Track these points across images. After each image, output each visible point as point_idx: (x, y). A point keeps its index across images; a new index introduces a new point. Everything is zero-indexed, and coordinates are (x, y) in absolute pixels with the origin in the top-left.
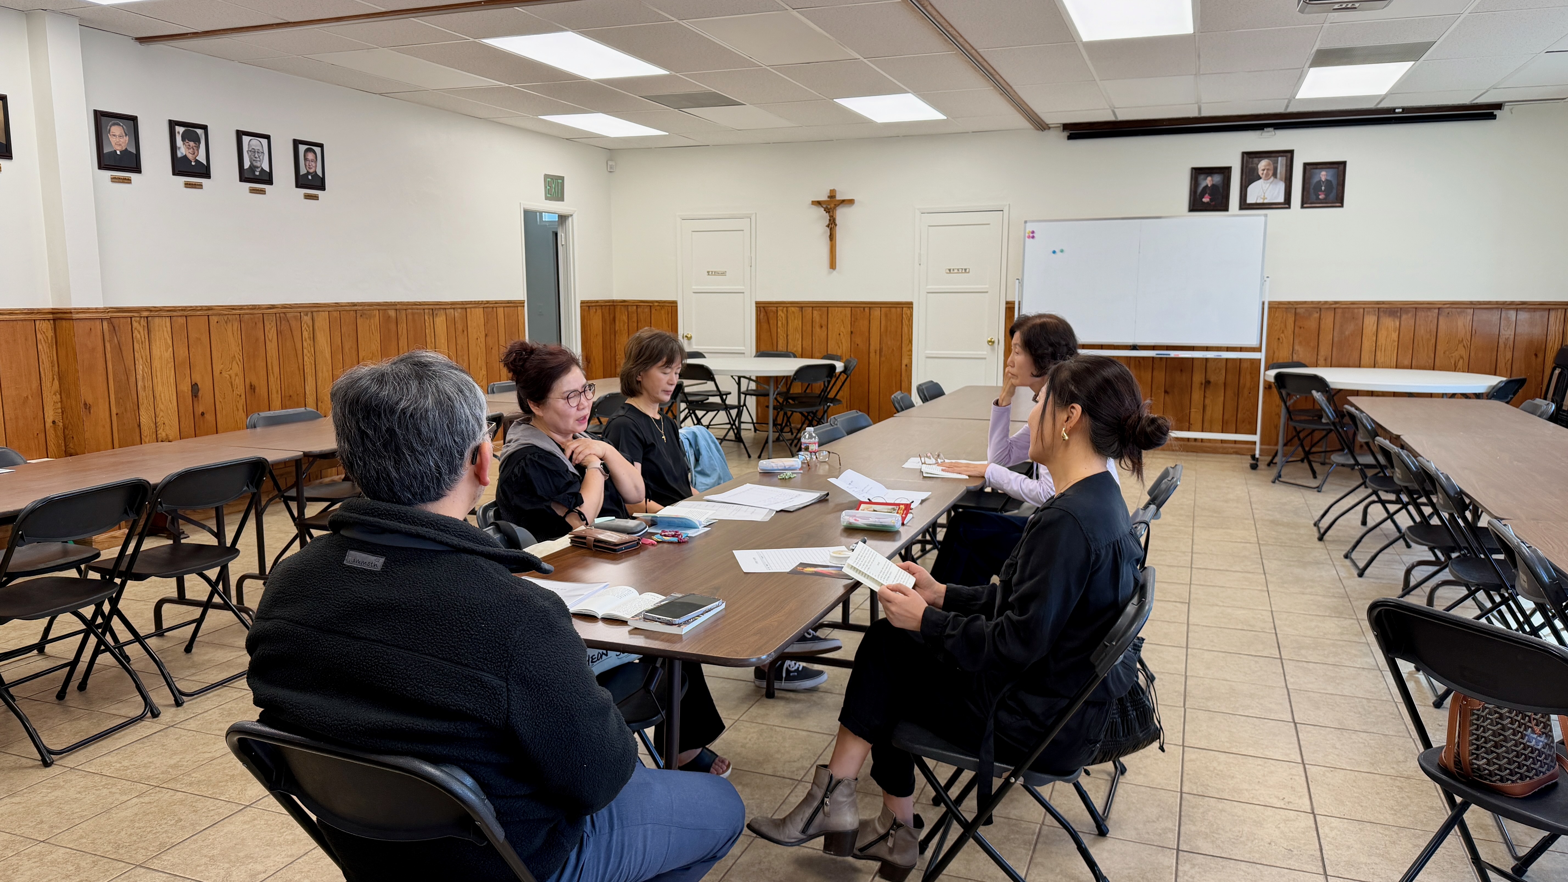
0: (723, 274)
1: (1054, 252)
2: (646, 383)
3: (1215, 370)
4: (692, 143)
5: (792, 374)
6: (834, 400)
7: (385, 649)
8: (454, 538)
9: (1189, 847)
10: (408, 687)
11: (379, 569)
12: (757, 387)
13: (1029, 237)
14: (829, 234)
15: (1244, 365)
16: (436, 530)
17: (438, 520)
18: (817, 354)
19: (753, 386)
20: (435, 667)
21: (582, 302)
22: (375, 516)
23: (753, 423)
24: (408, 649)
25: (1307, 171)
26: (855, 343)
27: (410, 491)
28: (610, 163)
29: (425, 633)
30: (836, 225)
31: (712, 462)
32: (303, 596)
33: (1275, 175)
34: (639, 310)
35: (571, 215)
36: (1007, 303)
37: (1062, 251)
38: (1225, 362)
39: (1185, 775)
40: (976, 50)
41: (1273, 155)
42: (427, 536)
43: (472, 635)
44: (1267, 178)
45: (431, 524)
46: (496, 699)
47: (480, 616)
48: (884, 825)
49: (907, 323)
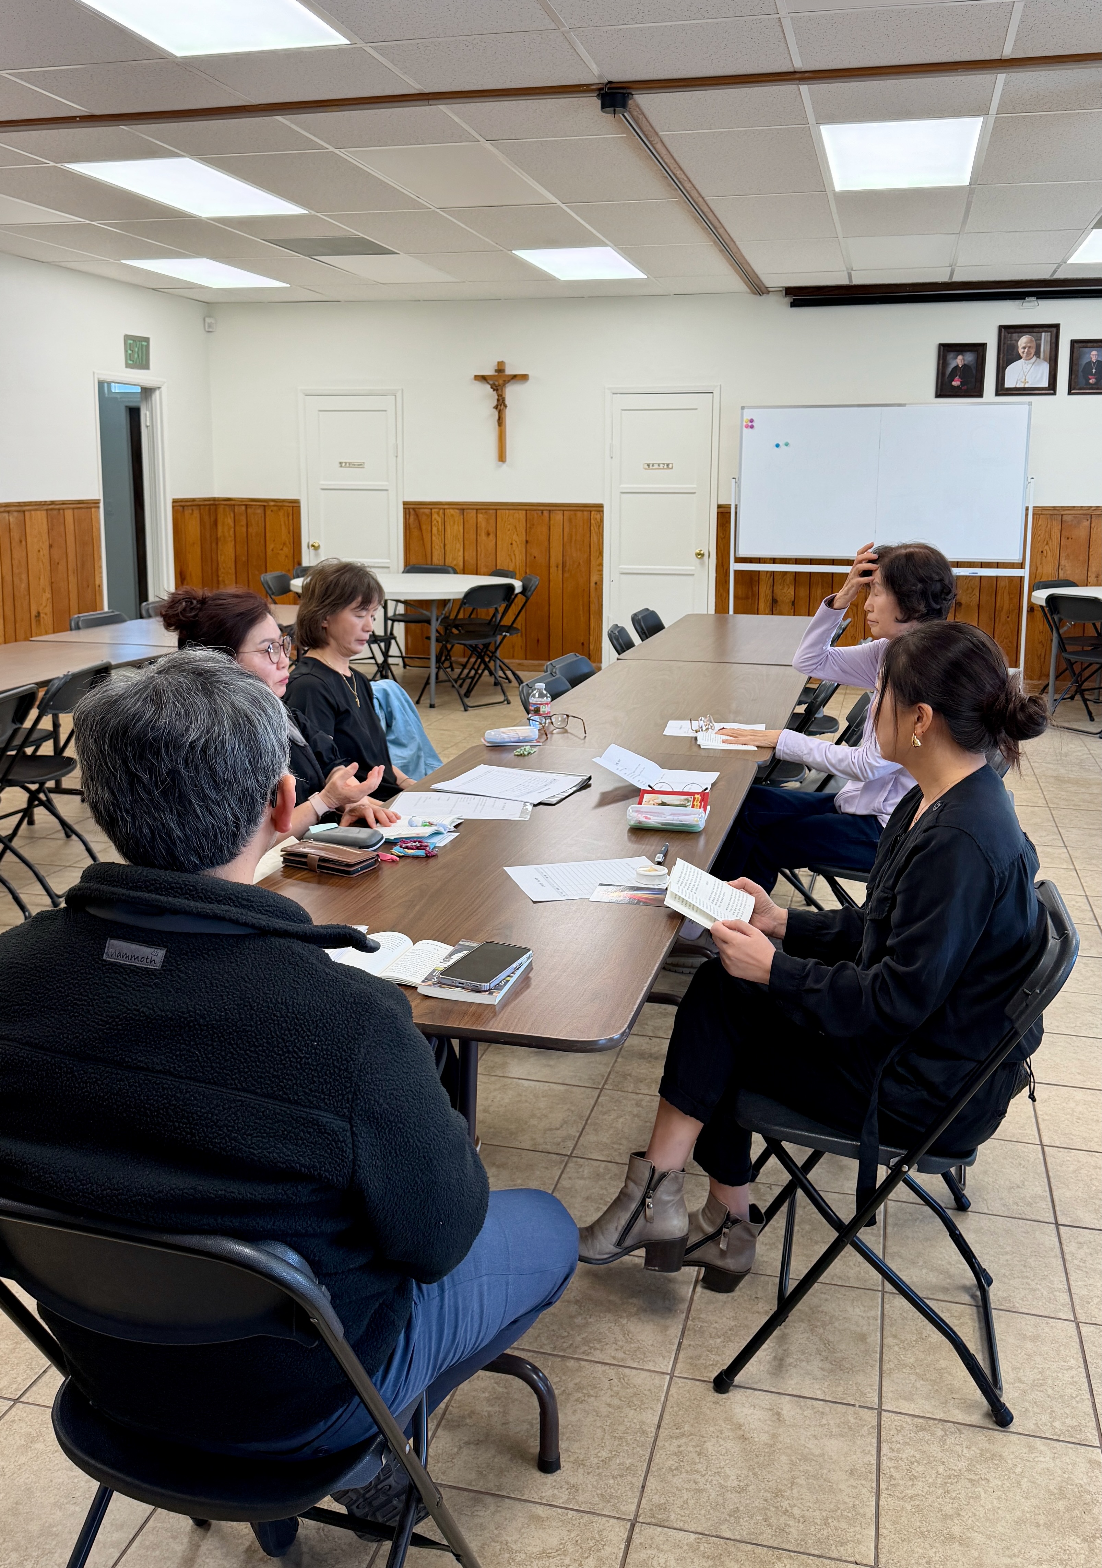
0: (360, 465)
1: (778, 446)
2: (334, 629)
3: (967, 589)
4: (318, 297)
5: (461, 596)
6: (510, 629)
7: (177, 1084)
8: (260, 916)
9: (1069, 1219)
10: (215, 1138)
11: (158, 966)
12: (406, 610)
13: (747, 427)
14: (497, 417)
15: (1001, 584)
16: (236, 906)
17: (239, 893)
18: (483, 570)
19: (401, 609)
20: (252, 1108)
21: (175, 501)
22: (149, 892)
23: (402, 657)
24: (209, 1083)
25: (1075, 350)
26: (531, 555)
27: (199, 855)
28: (208, 320)
29: (235, 1059)
30: (506, 406)
31: (409, 728)
32: (43, 1007)
33: (1037, 354)
34: (249, 511)
35: (159, 388)
36: (719, 506)
37: (787, 444)
38: (978, 580)
39: (1040, 1120)
40: (703, 198)
41: (1037, 330)
42: (227, 917)
43: (301, 1058)
44: (1028, 358)
45: (230, 899)
46: (338, 1148)
47: (309, 1030)
48: (712, 1222)
49: (597, 530)
